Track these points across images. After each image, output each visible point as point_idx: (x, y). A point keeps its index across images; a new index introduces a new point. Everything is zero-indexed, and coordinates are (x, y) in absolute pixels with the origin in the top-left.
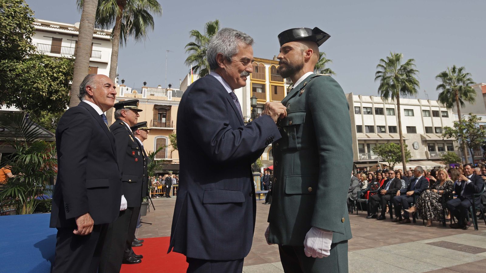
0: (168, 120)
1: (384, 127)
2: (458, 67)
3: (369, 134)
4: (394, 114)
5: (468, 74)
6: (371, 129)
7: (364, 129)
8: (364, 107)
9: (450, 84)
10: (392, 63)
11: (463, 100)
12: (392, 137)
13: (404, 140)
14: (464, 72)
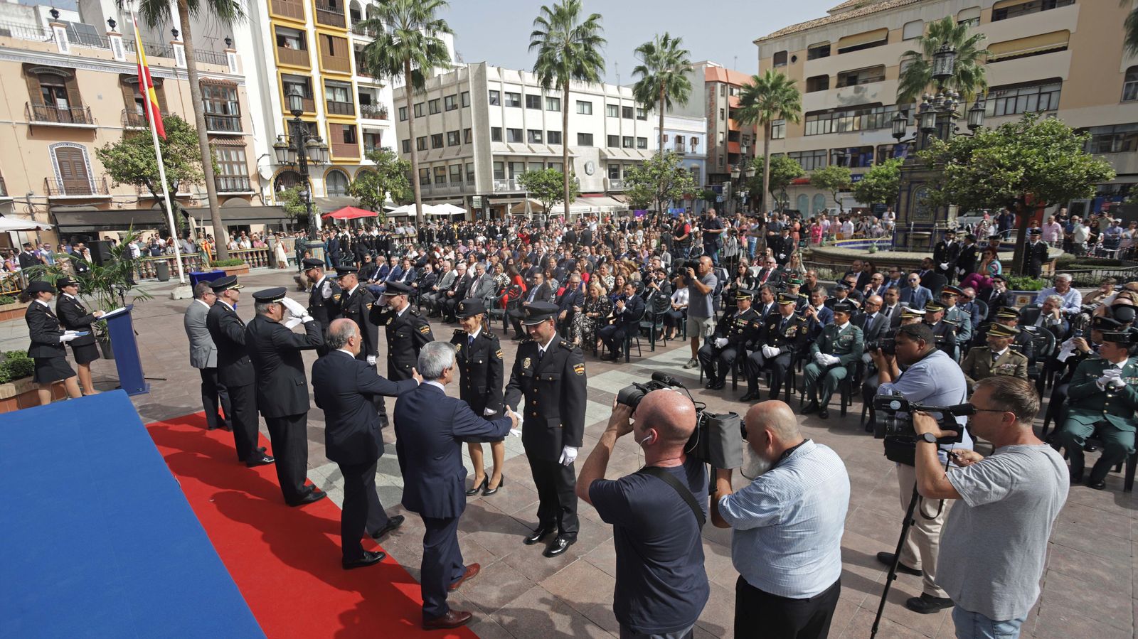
0: (74, 105)
1: (539, 132)
2: (672, 37)
3: (514, 145)
4: (559, 110)
5: (685, 52)
6: (517, 135)
7: (505, 134)
8: (506, 93)
9: (655, 66)
10: (561, 17)
11: (670, 99)
12: (553, 152)
13: (572, 158)
14: (680, 47)
